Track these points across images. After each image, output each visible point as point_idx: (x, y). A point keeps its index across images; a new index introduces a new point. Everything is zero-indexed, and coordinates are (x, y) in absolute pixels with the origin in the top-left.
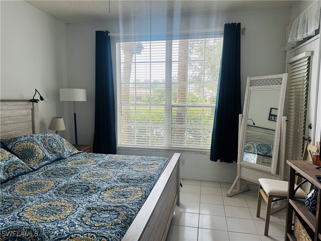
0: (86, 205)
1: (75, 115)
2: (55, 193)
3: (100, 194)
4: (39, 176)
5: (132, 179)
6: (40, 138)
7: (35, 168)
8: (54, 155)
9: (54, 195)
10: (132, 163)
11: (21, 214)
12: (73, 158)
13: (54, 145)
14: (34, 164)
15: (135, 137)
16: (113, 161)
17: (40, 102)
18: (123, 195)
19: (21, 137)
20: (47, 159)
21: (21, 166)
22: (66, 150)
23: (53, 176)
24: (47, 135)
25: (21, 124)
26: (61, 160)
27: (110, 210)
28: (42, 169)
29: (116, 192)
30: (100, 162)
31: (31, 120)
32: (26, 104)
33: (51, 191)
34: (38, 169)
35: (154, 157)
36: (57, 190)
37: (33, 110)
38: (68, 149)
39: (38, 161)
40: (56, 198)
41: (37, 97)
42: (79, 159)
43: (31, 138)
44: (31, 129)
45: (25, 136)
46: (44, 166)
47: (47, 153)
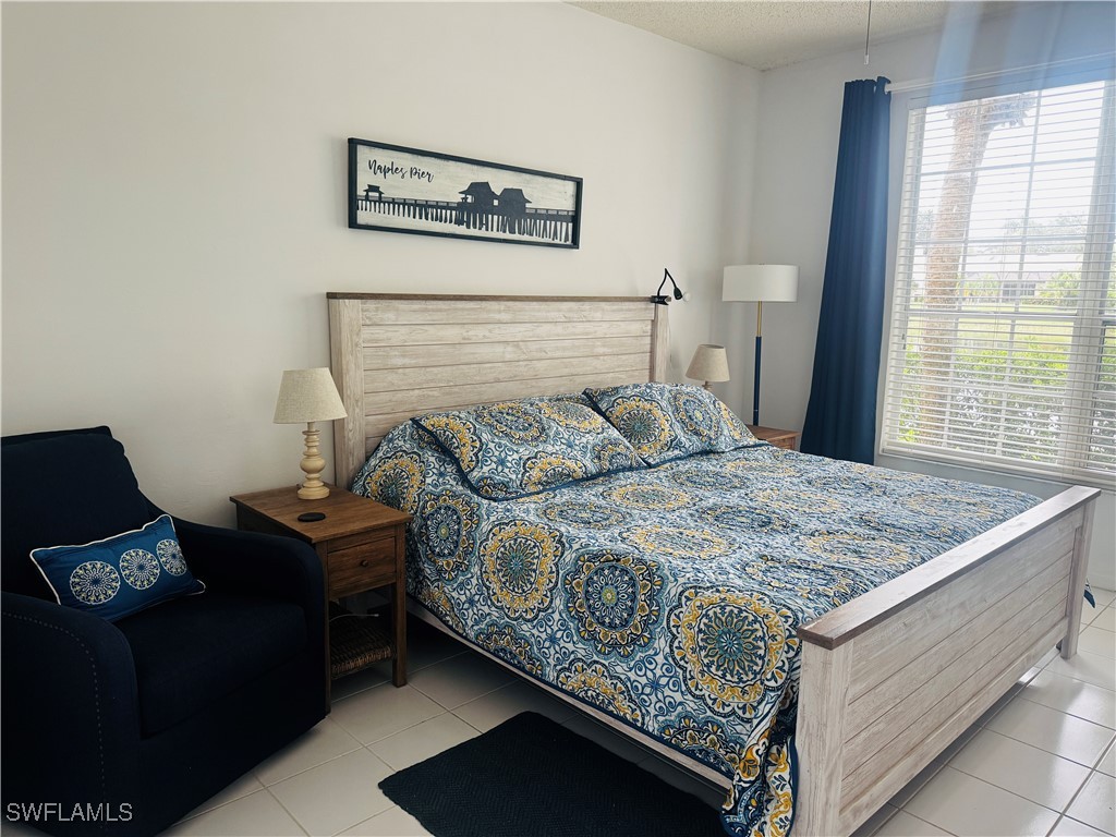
0: (757, 549)
1: (759, 340)
2: (691, 515)
3: (797, 538)
4: (658, 478)
5: (894, 526)
6: (667, 394)
7: (651, 461)
8: (695, 438)
9: (689, 518)
10: (907, 490)
11: (625, 535)
12: (740, 455)
13: (698, 414)
14: (649, 452)
15: (946, 425)
16: (849, 478)
17: (673, 302)
18: (856, 552)
19: (627, 387)
20: (679, 446)
21: (624, 452)
22: (726, 432)
23: (689, 484)
24: (684, 388)
25: (627, 356)
26: (712, 456)
27: (813, 570)
28: (665, 466)
29: (839, 542)
30: (813, 475)
31: (648, 348)
32: (641, 309)
33: (684, 511)
34: (658, 465)
35: (990, 487)
36: (697, 511)
37: (654, 323)
38: (731, 430)
39: (659, 447)
40: (692, 525)
41: (668, 291)
42: (756, 460)
43: (648, 391)
44: (647, 372)
45: (636, 386)
46: (670, 460)
47: (679, 432)
